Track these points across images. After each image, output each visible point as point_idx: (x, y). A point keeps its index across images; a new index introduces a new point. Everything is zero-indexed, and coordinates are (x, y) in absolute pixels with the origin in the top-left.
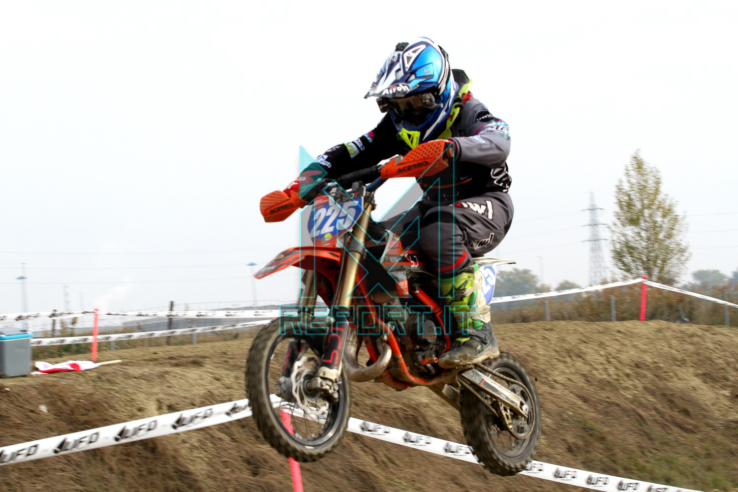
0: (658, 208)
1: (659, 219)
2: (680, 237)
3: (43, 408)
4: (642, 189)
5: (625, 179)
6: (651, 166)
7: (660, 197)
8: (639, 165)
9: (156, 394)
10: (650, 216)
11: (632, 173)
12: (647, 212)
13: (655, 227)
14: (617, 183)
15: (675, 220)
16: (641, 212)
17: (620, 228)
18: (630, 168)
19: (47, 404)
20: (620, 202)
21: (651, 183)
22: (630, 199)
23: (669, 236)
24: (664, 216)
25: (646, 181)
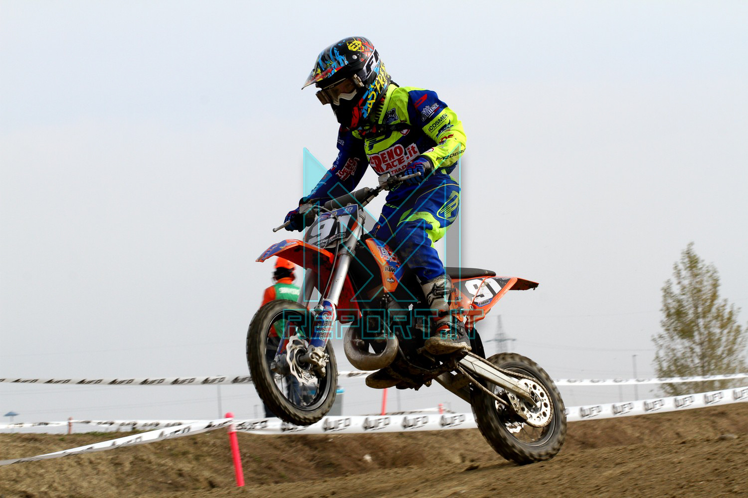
0: (716, 318)
1: (717, 331)
2: (744, 353)
3: (368, 458)
4: (697, 292)
5: (674, 281)
6: (708, 264)
7: (719, 302)
8: (693, 262)
9: (459, 449)
10: (706, 327)
11: (684, 273)
12: (701, 322)
13: (710, 341)
14: (663, 285)
15: (738, 331)
16: (694, 322)
17: (666, 342)
18: (681, 266)
19: (371, 454)
20: (668, 309)
21: (707, 285)
22: (681, 306)
23: (731, 352)
24: (723, 327)
25: (701, 282)
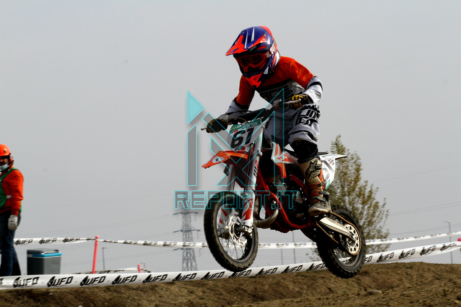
0: (359, 196)
1: (360, 206)
2: (381, 224)
4: (343, 175)
6: (352, 152)
7: (361, 183)
9: (154, 301)
10: (351, 203)
12: (347, 199)
15: (376, 206)
16: (341, 199)
19: (84, 305)
21: (352, 169)
23: (370, 223)
24: (364, 203)
25: (347, 167)
